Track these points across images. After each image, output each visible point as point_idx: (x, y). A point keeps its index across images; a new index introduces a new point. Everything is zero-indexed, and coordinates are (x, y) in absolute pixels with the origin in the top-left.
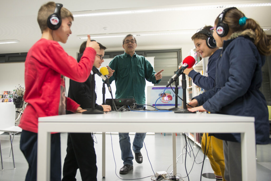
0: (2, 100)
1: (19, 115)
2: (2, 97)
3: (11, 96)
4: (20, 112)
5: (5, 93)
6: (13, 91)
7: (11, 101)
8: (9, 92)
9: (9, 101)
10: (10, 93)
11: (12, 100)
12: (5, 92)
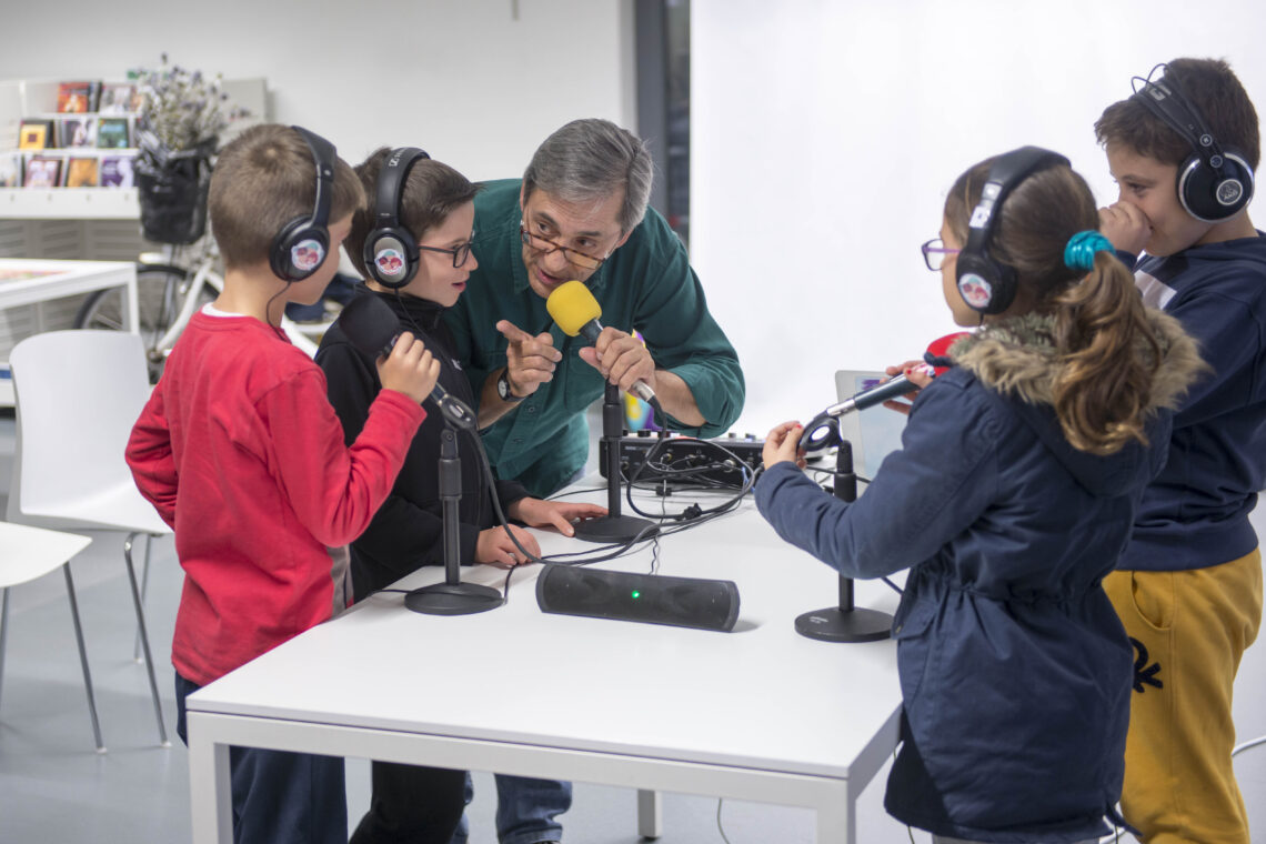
0: (52, 166)
1: (186, 294)
2: (50, 142)
3: (119, 136)
4: (193, 275)
5: (69, 96)
6: (123, 79)
7: (117, 179)
8: (95, 88)
9: (105, 182)
10: (105, 95)
11: (125, 169)
12: (68, 88)
